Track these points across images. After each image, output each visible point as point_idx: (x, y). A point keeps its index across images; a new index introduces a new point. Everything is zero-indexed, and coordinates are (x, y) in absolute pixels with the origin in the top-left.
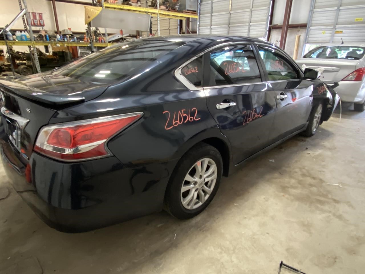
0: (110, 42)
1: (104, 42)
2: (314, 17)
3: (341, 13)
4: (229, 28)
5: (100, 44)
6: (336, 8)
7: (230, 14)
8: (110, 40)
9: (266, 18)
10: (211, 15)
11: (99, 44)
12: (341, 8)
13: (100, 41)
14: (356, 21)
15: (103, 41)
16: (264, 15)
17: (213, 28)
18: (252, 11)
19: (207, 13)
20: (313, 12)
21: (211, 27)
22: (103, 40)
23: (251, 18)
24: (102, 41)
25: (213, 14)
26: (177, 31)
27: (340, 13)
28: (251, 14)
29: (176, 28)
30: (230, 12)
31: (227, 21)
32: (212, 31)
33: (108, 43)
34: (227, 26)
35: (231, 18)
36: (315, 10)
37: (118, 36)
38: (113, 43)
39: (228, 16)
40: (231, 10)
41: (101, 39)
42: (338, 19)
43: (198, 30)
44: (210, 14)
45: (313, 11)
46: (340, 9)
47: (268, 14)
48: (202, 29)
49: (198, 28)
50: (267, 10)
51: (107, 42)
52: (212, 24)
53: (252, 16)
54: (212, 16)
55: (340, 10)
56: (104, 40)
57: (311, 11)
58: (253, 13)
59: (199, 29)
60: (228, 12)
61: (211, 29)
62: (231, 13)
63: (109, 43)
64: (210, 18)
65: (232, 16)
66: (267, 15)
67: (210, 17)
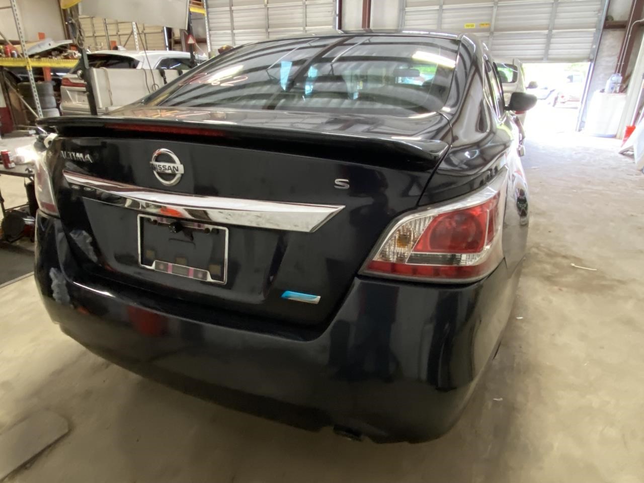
0: (31, 56)
1: (19, 56)
2: (407, 20)
3: (446, 15)
4: (267, 34)
5: (11, 61)
6: (437, 7)
7: (268, 10)
8: (30, 53)
9: (332, 18)
10: (231, 8)
11: (8, 61)
12: (445, 7)
13: (9, 54)
14: (466, 28)
15: (16, 55)
16: (327, 13)
17: (237, 34)
18: (306, 5)
19: (223, 5)
20: (406, 12)
21: (232, 31)
22: (14, 52)
23: (306, 17)
24: (12, 55)
25: (233, 8)
26: (162, 37)
27: (444, 15)
28: (305, 11)
29: (160, 30)
30: (266, 6)
31: (263, 22)
32: (236, 38)
33: (29, 60)
34: (264, 30)
35: (270, 17)
36: (407, 9)
37: (50, 45)
38: (39, 58)
39: (263, 12)
40: (268, 3)
41: (11, 51)
42: (441, 24)
43: (208, 36)
44: (227, 6)
45: (405, 9)
46: (443, 8)
47: (334, 12)
48: (215, 34)
49: (207, 33)
50: (332, 5)
51: (27, 56)
52: (234, 26)
53: (307, 14)
54: (231, 11)
55: (443, 10)
56: (17, 51)
57: (402, 10)
58: (308, 10)
59: (210, 36)
60: (263, 6)
61: (233, 35)
62: (268, 6)
63: (32, 59)
64: (229, 15)
65: (270, 12)
66: (334, 14)
67: (229, 12)
